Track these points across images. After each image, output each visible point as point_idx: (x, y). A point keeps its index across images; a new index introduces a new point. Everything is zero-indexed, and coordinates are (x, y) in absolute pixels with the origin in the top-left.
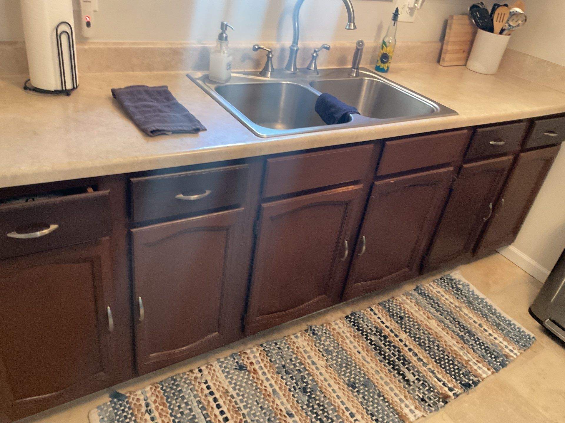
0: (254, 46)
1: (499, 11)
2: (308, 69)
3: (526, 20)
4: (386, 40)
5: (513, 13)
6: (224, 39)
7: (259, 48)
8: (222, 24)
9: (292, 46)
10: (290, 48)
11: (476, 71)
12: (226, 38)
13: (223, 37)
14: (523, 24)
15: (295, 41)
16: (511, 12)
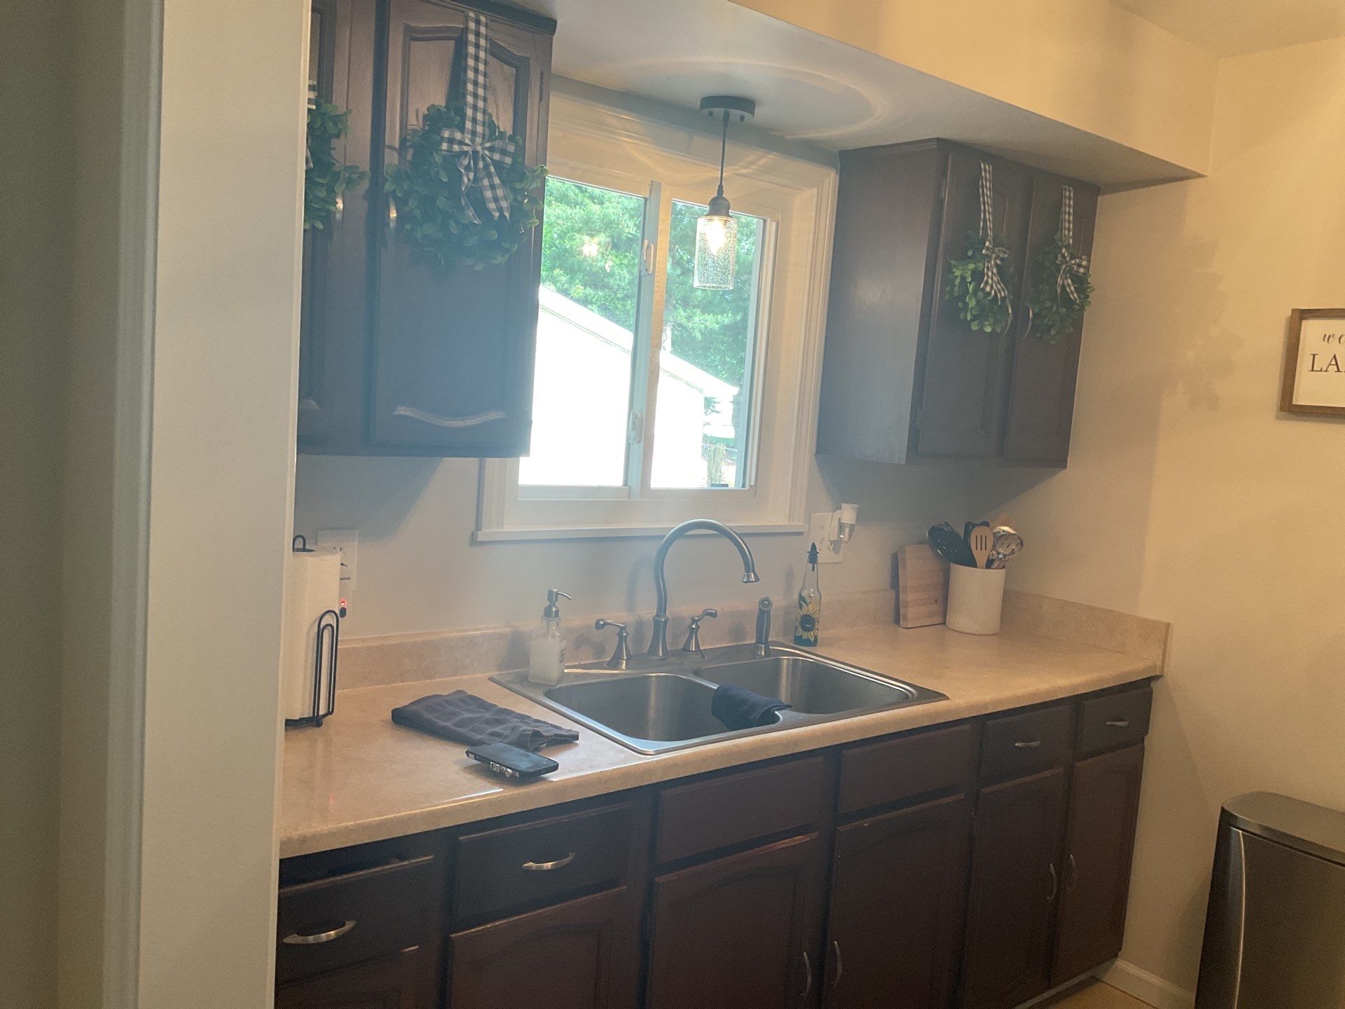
0: (598, 622)
1: (976, 532)
2: (686, 650)
3: (1022, 544)
4: (804, 594)
5: (1000, 535)
6: (553, 615)
7: (606, 624)
8: (550, 593)
9: (657, 615)
10: (654, 618)
11: (964, 631)
12: (557, 612)
13: (552, 612)
14: (1020, 550)
15: (662, 607)
16: (995, 533)
